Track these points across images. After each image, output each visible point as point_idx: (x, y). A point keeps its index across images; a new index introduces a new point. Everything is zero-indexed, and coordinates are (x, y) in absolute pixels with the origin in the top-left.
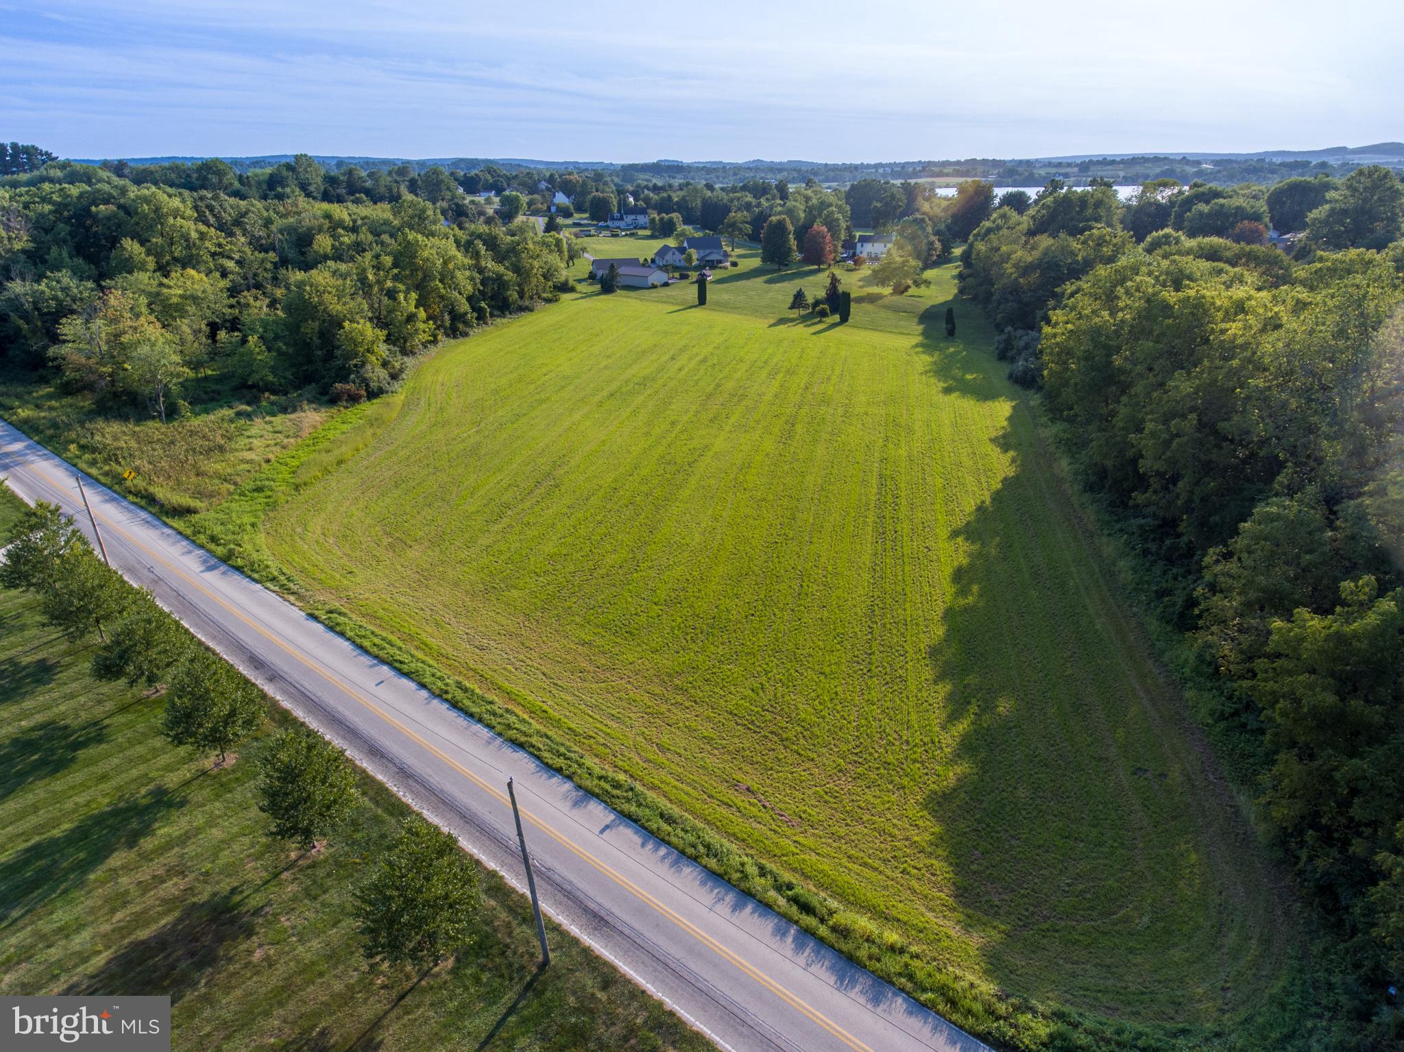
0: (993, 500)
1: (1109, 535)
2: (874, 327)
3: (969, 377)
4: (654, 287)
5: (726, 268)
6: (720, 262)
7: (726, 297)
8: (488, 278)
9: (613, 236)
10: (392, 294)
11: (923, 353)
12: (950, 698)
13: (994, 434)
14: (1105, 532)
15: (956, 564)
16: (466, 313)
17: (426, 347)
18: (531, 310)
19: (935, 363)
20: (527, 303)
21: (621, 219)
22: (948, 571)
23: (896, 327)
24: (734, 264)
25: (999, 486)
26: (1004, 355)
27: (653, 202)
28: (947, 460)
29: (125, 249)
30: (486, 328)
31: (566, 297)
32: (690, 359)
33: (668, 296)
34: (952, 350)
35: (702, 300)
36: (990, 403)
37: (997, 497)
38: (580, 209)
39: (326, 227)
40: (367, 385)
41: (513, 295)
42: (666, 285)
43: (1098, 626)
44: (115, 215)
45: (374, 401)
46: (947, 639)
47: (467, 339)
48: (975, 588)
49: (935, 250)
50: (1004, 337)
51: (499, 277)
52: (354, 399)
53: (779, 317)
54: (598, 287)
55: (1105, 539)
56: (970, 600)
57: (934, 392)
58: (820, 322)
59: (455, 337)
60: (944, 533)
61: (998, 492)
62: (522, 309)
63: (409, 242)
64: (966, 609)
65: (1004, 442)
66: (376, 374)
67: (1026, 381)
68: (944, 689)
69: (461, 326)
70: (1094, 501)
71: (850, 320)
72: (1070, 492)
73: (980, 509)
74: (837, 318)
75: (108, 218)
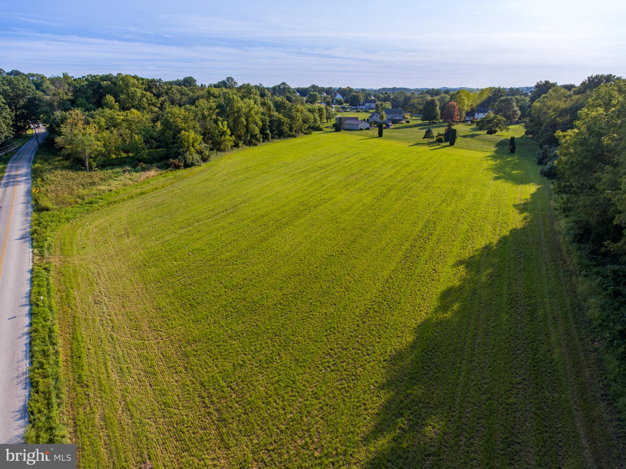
0: (500, 241)
1: (586, 276)
2: (468, 148)
3: (514, 172)
4: (361, 129)
5: (403, 123)
6: (400, 120)
7: (395, 134)
8: (274, 120)
9: (357, 112)
10: (216, 121)
11: (491, 160)
12: (386, 407)
13: (518, 202)
14: (583, 273)
15: (450, 284)
16: (257, 135)
17: (232, 148)
18: (295, 137)
19: (496, 165)
20: (294, 133)
21: (363, 105)
22: (441, 288)
23: (481, 148)
24: (408, 122)
25: (508, 234)
26: (541, 162)
27: (381, 98)
28: (478, 215)
29: (106, 99)
30: (268, 143)
31: (314, 133)
32: (355, 159)
33: (365, 133)
34: (510, 159)
35: (380, 135)
36: (521, 186)
37: (503, 241)
38: (346, 102)
39: (205, 96)
40: (185, 161)
41: (286, 128)
42: (368, 129)
43: (556, 356)
44: (109, 85)
45: (187, 169)
46: (413, 346)
47: (255, 147)
48: (456, 306)
49: (517, 115)
50: (542, 151)
51: (279, 119)
52: (177, 167)
53: (416, 142)
54: (334, 129)
55: (581, 279)
56: (449, 315)
57: (488, 179)
58: (438, 145)
59: (250, 145)
60: (451, 261)
61: (505, 238)
62: (290, 136)
63: (230, 99)
64: (442, 322)
65: (523, 208)
66: (192, 156)
67: (550, 174)
68: (385, 396)
69: (254, 141)
70: (579, 249)
71: (455, 145)
72: (562, 241)
73: (487, 248)
74: (448, 143)
75: (106, 87)
